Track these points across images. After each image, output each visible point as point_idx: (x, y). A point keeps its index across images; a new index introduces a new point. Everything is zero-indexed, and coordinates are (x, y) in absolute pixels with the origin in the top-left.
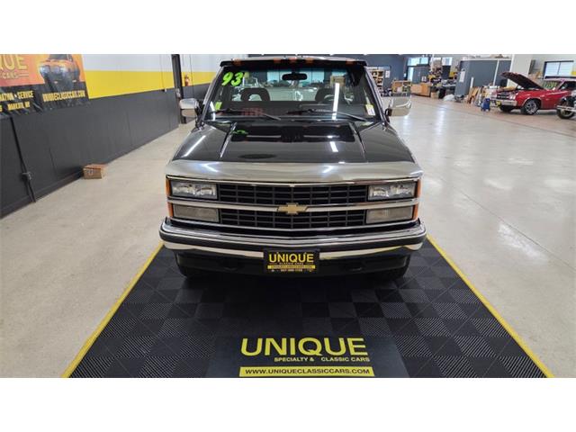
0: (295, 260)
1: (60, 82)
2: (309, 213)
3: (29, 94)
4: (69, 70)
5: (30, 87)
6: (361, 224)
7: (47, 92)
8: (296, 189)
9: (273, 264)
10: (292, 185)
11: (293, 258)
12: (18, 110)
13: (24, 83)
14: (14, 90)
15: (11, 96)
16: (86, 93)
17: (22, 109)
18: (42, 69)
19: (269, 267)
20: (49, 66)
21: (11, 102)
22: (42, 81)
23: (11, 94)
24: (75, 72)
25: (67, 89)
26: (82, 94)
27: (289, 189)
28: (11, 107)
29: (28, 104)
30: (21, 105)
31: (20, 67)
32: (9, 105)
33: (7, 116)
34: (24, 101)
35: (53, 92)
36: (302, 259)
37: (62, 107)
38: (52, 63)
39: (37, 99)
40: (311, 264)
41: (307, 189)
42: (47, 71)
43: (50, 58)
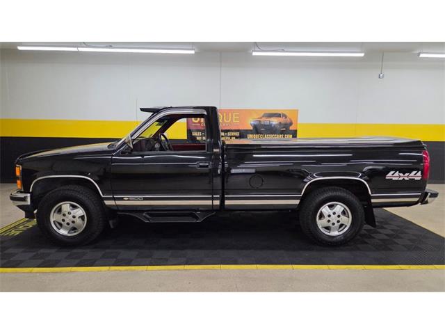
1: (266, 129)
3: (237, 134)
4: (280, 123)
5: (238, 131)
13: (233, 128)
14: (226, 131)
18: (252, 122)
20: (260, 121)
22: (252, 128)
23: (223, 133)
24: (286, 124)
29: (234, 138)
31: (234, 121)
34: (231, 136)
35: (257, 133)
38: (264, 119)
42: (256, 123)
43: (263, 116)
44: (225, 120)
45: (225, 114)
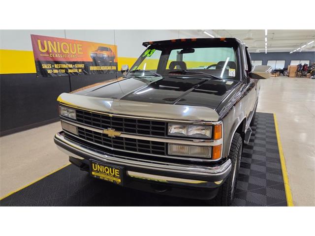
0: (108, 172)
1: (101, 62)
2: (122, 138)
3: (82, 66)
4: (109, 56)
5: (83, 63)
6: (163, 154)
7: (93, 66)
8: (114, 118)
9: (95, 171)
10: (111, 115)
11: (107, 170)
12: (74, 73)
13: (79, 60)
14: (74, 63)
15: (71, 66)
16: (117, 68)
17: (76, 73)
18: (92, 55)
19: (93, 173)
20: (96, 53)
21: (71, 69)
22: (92, 61)
23: (72, 65)
24: (112, 57)
25: (105, 65)
26: (114, 68)
27: (108, 117)
28: (70, 71)
29: (80, 70)
30: (76, 71)
31: (79, 53)
32: (69, 70)
33: (67, 75)
34: (78, 69)
35: (96, 66)
36: (112, 172)
37: (101, 73)
38: (99, 52)
39: (86, 68)
40: (117, 177)
41: (121, 119)
42: (95, 55)
43: (98, 50)
44: (71, 51)
45: (71, 44)
